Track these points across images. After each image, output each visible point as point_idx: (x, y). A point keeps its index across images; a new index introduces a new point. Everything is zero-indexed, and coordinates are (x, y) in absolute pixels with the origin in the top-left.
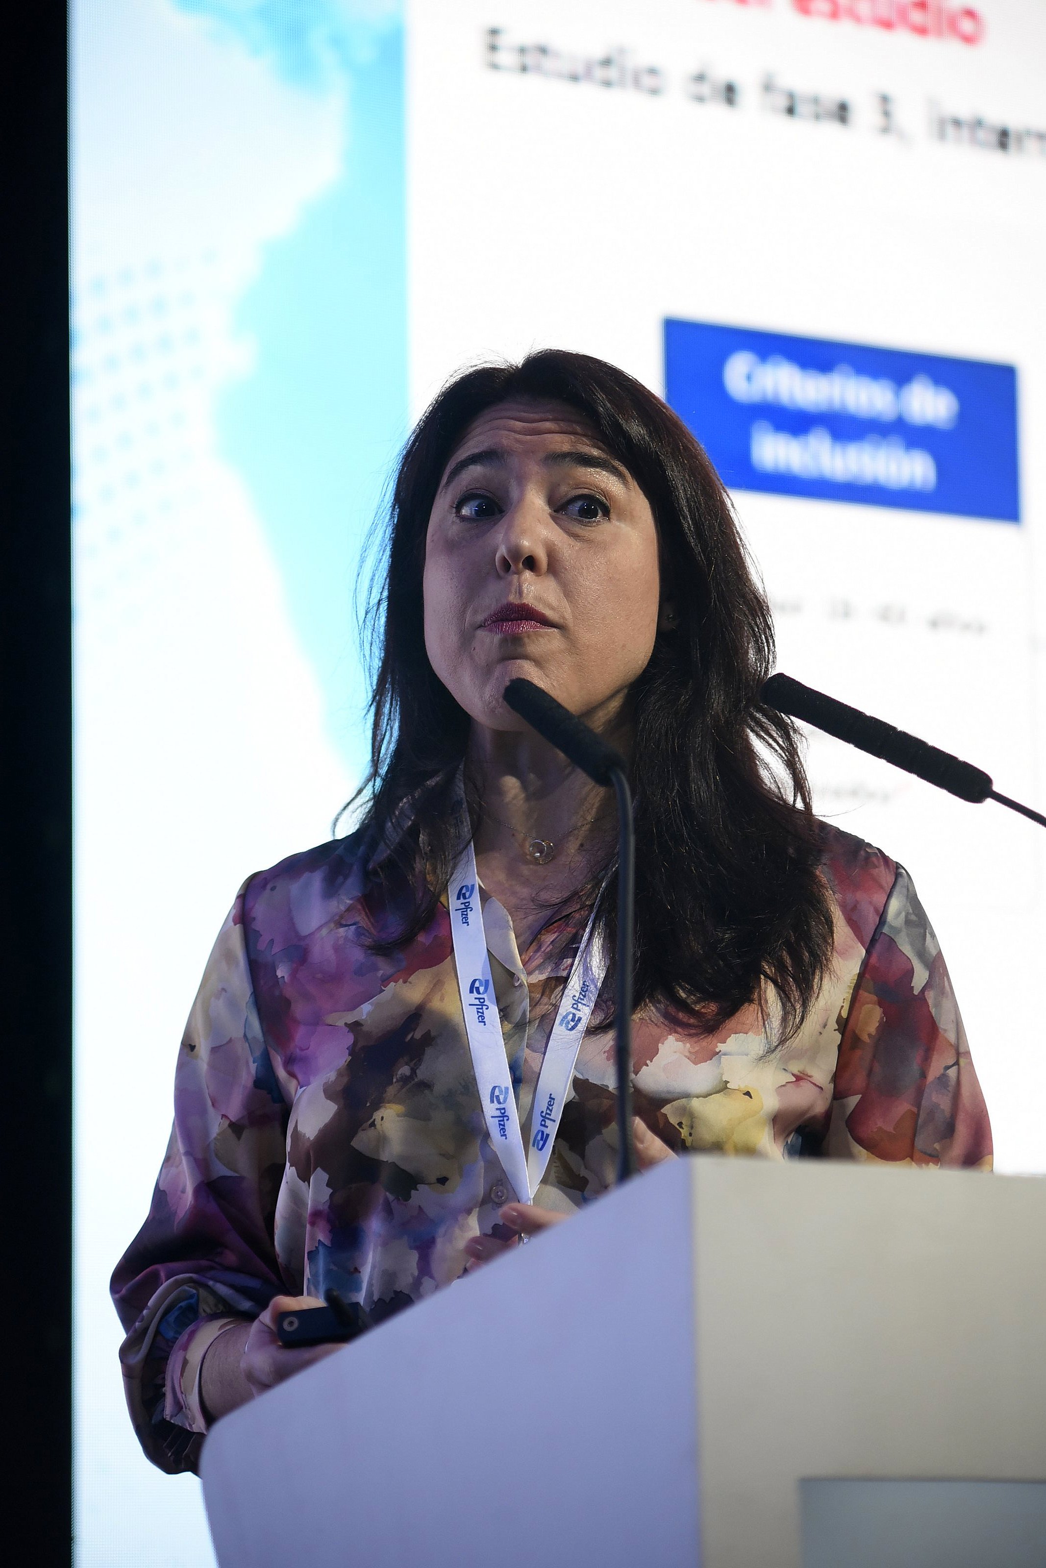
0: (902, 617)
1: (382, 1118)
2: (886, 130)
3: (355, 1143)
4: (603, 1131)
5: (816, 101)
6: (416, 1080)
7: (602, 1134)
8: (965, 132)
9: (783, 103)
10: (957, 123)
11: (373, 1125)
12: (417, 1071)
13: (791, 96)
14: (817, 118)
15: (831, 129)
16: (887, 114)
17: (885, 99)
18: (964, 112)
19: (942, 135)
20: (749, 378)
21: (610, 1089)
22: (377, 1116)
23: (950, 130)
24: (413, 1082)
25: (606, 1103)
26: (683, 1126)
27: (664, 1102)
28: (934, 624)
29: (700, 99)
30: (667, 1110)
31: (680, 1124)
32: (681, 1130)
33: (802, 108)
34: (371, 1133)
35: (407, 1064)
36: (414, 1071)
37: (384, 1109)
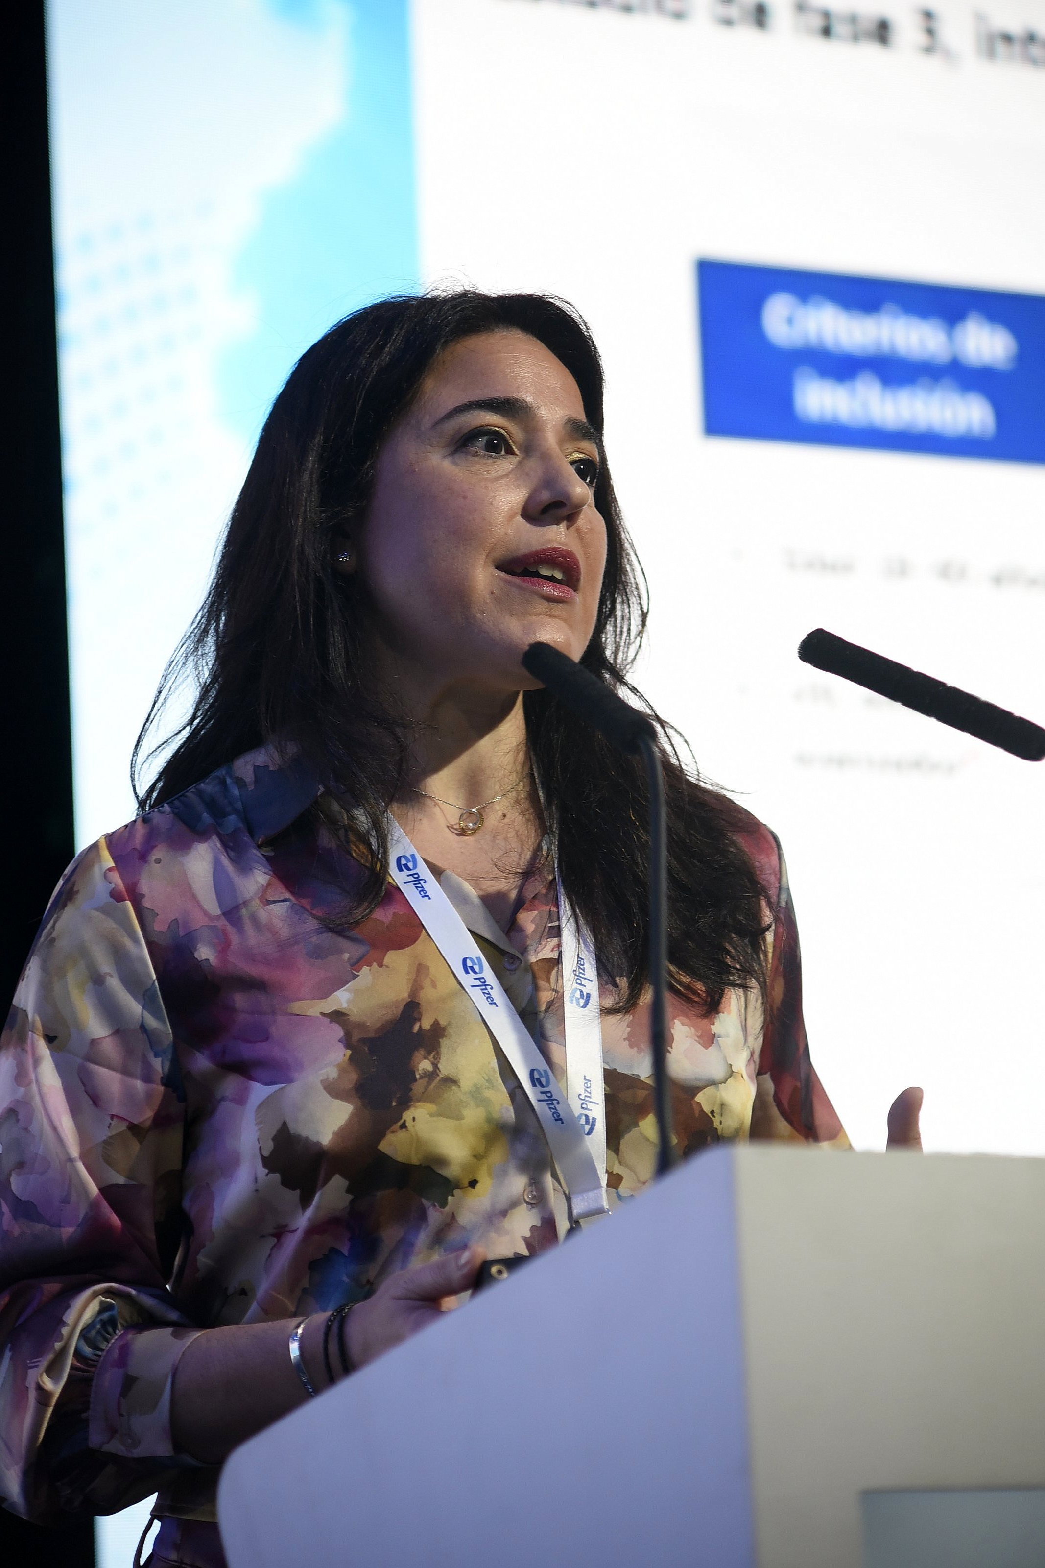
0: (962, 573)
1: (414, 1119)
2: (929, 50)
3: (384, 1146)
4: (640, 1123)
5: (853, 19)
6: (441, 1076)
7: (639, 1127)
8: (1017, 48)
9: (817, 22)
10: (1007, 38)
11: (404, 1126)
12: (439, 1065)
13: (826, 15)
14: (855, 39)
15: (870, 51)
16: (930, 32)
17: (928, 15)
18: (1015, 26)
19: (991, 53)
20: (790, 321)
21: (642, 1078)
22: (407, 1116)
23: (1001, 47)
24: (438, 1078)
25: (642, 1094)
26: (715, 1114)
27: (698, 1089)
28: (998, 580)
29: (728, 22)
30: (700, 1098)
31: (712, 1112)
32: (713, 1118)
33: (840, 28)
34: (402, 1135)
35: (425, 1058)
36: (435, 1066)
37: (414, 1108)
